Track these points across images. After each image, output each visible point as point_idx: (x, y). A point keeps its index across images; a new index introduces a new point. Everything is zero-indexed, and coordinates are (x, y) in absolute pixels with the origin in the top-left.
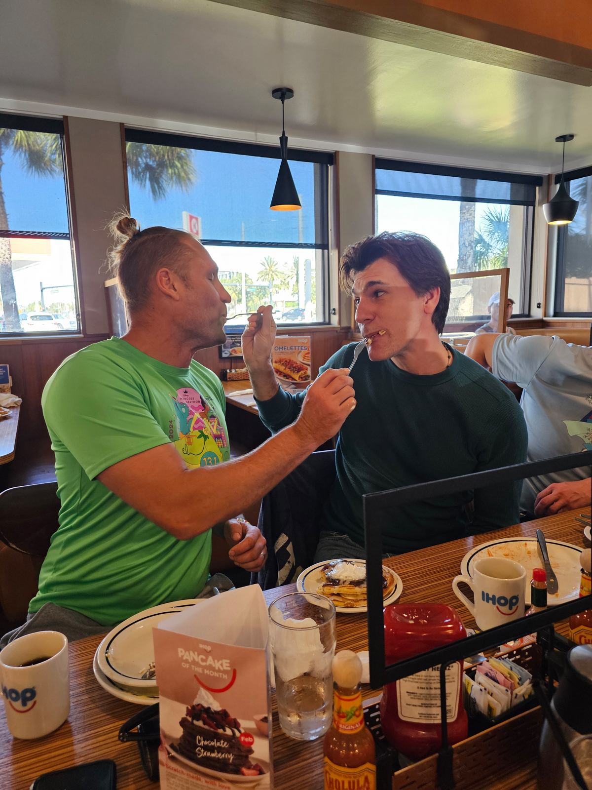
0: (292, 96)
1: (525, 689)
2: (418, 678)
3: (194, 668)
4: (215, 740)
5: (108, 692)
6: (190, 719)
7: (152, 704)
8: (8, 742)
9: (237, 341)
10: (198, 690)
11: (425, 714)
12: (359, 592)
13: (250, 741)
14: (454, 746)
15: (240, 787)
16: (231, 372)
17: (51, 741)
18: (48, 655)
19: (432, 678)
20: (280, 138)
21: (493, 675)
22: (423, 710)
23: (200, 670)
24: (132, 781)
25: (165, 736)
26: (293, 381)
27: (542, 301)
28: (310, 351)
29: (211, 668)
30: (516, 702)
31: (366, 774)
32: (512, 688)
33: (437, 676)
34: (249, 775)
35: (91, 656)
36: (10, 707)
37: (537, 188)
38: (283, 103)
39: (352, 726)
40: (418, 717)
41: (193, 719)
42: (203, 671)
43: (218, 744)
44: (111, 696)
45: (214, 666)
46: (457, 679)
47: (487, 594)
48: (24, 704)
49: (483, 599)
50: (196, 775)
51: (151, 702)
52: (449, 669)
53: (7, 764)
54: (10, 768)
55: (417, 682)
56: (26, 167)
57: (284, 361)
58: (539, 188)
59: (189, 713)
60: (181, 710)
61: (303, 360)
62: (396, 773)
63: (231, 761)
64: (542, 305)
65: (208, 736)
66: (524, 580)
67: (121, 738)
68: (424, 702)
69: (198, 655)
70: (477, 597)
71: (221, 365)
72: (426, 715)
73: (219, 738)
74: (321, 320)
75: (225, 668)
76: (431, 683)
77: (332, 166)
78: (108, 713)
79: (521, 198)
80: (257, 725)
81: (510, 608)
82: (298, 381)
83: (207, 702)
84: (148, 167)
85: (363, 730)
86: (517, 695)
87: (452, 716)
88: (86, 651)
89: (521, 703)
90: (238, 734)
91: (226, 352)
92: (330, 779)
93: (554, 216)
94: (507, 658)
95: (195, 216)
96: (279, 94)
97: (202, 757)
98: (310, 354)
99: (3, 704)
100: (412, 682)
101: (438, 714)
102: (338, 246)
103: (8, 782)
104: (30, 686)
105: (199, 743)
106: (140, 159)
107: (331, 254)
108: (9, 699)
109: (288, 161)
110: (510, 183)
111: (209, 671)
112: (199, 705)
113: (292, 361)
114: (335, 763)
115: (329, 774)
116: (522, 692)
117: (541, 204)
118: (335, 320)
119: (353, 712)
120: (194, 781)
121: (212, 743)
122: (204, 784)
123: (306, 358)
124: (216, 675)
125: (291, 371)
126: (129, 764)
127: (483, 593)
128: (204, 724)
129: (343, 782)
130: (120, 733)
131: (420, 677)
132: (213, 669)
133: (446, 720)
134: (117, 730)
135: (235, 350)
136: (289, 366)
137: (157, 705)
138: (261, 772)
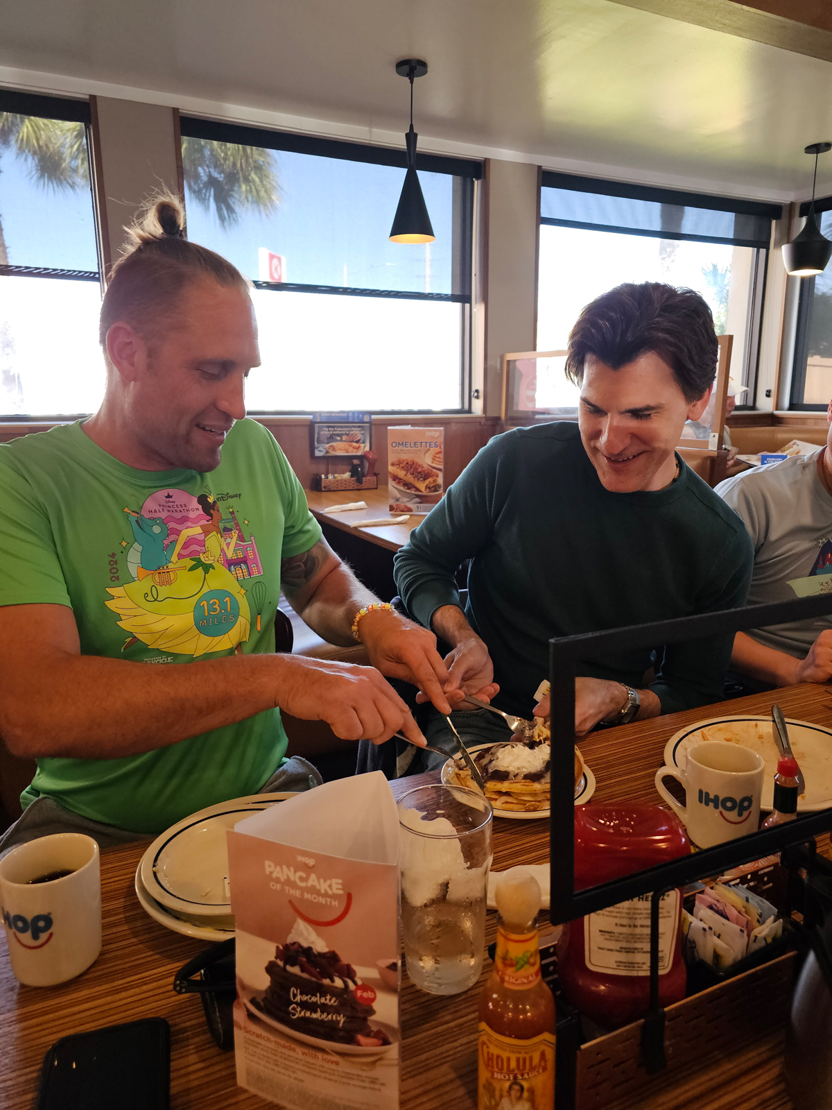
0: (425, 72)
1: (769, 928)
2: (618, 910)
3: (289, 890)
4: (318, 995)
5: (156, 922)
6: (281, 963)
7: (223, 940)
8: (12, 989)
9: (336, 432)
10: (294, 921)
11: (624, 963)
12: (540, 790)
13: (370, 996)
14: (666, 1009)
15: (353, 1063)
16: (327, 478)
17: (76, 989)
18: (70, 867)
19: (637, 911)
20: (407, 135)
21: (721, 908)
22: (623, 957)
23: (297, 893)
24: (193, 1049)
25: (244, 987)
26: (417, 493)
27: (773, 388)
28: (443, 449)
29: (313, 890)
30: (755, 947)
31: (543, 1047)
32: (748, 928)
33: (645, 909)
34: (367, 1045)
35: (131, 870)
36: (14, 941)
37: (774, 222)
38: (412, 82)
39: (523, 979)
40: (615, 966)
41: (285, 964)
42: (302, 895)
43: (323, 1000)
44: (161, 927)
45: (318, 887)
46: (674, 914)
47: (707, 794)
48: (35, 937)
49: (701, 801)
50: (288, 1044)
51: (222, 937)
52: (663, 899)
53: (11, 1022)
54: (15, 1028)
55: (616, 917)
56: (35, 178)
57: (405, 463)
58: (776, 222)
59: (279, 954)
60: (269, 950)
61: (432, 462)
62: (583, 1047)
63: (341, 1025)
64: (774, 394)
65: (307, 988)
66: (761, 774)
67: (178, 988)
68: (624, 945)
69: (295, 872)
70: (692, 797)
71: (313, 468)
72: (627, 965)
73: (323, 991)
74: (457, 406)
75: (336, 891)
76: (636, 919)
77: (480, 181)
78: (156, 951)
79: (749, 236)
80: (380, 973)
81: (740, 814)
82: (425, 492)
83: (306, 939)
84: (212, 182)
85: (539, 985)
86: (756, 937)
87: (664, 966)
88: (123, 863)
89: (761, 950)
90: (352, 986)
91: (321, 448)
92: (488, 1053)
93: (798, 263)
94: (740, 885)
95: (278, 255)
96: (406, 68)
97: (298, 1018)
98: (442, 454)
99: (2, 936)
100: (607, 916)
101: (644, 963)
102: (485, 299)
103: (11, 1047)
104: (44, 912)
105: (294, 999)
106: (200, 170)
107: (474, 310)
108: (14, 930)
109: (417, 171)
110: (734, 214)
111: (312, 895)
112: (295, 943)
113: (417, 463)
114: (496, 1031)
115: (488, 1047)
116: (764, 934)
117: (778, 245)
118: (478, 406)
119: (525, 959)
120: (287, 1052)
121: (314, 999)
122: (300, 1056)
123: (437, 459)
124: (322, 900)
125: (414, 477)
126: (189, 1024)
127: (701, 792)
128: (302, 971)
129: (509, 1059)
130: (176, 980)
131: (620, 910)
132: (318, 893)
133: (657, 972)
134: (172, 976)
135: (333, 446)
136: (412, 470)
137: (232, 943)
138: (386, 1042)
